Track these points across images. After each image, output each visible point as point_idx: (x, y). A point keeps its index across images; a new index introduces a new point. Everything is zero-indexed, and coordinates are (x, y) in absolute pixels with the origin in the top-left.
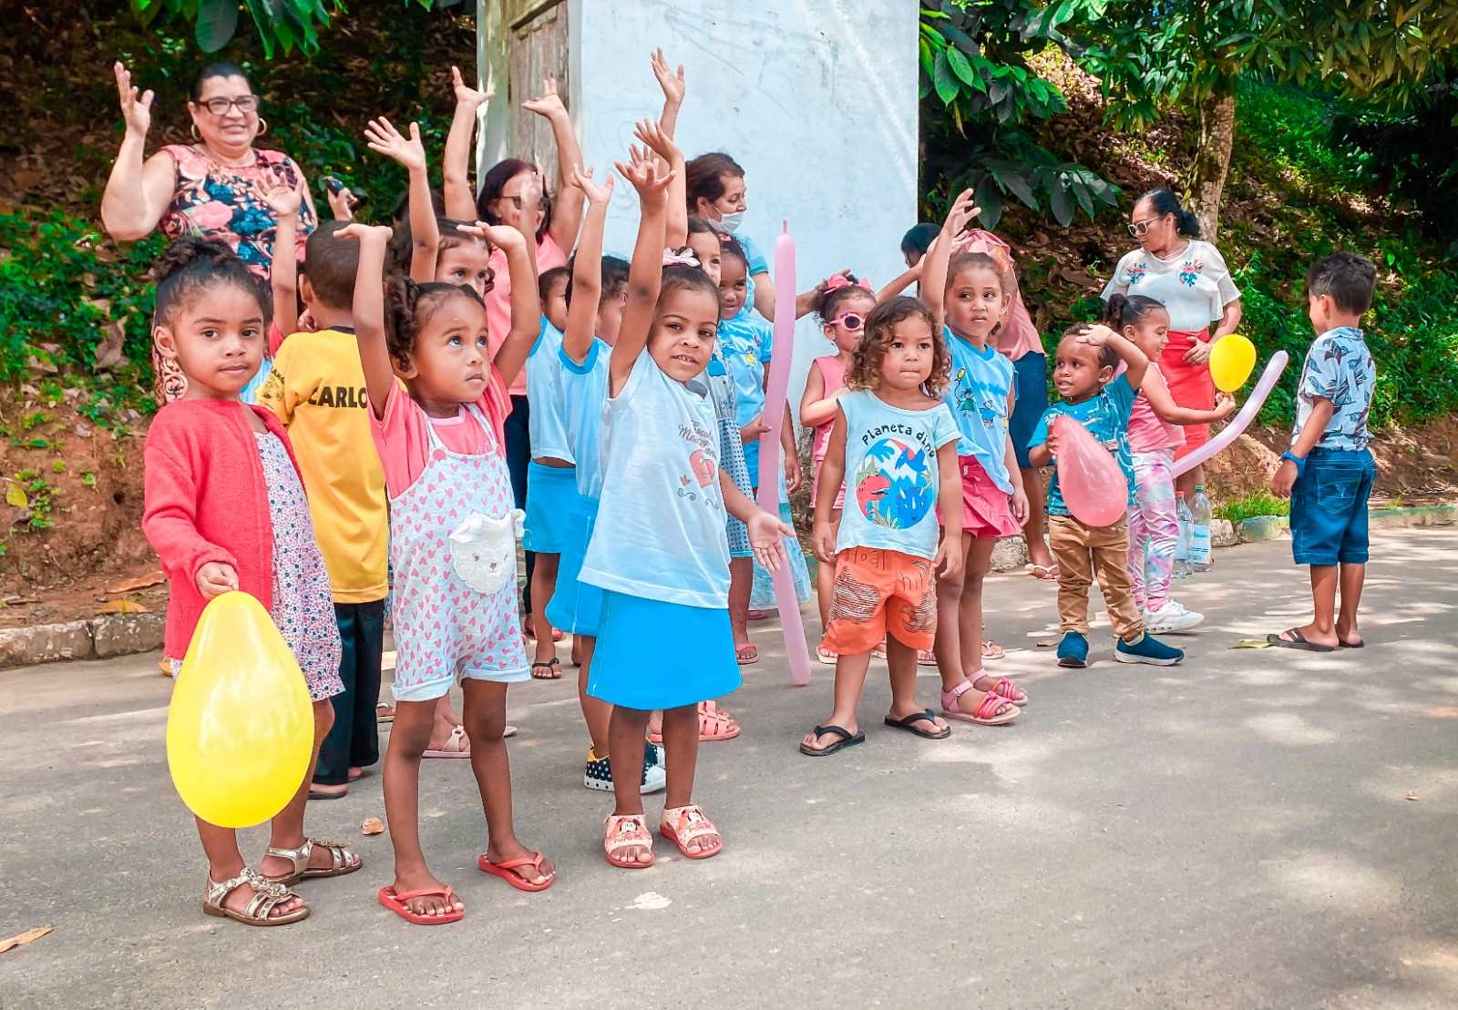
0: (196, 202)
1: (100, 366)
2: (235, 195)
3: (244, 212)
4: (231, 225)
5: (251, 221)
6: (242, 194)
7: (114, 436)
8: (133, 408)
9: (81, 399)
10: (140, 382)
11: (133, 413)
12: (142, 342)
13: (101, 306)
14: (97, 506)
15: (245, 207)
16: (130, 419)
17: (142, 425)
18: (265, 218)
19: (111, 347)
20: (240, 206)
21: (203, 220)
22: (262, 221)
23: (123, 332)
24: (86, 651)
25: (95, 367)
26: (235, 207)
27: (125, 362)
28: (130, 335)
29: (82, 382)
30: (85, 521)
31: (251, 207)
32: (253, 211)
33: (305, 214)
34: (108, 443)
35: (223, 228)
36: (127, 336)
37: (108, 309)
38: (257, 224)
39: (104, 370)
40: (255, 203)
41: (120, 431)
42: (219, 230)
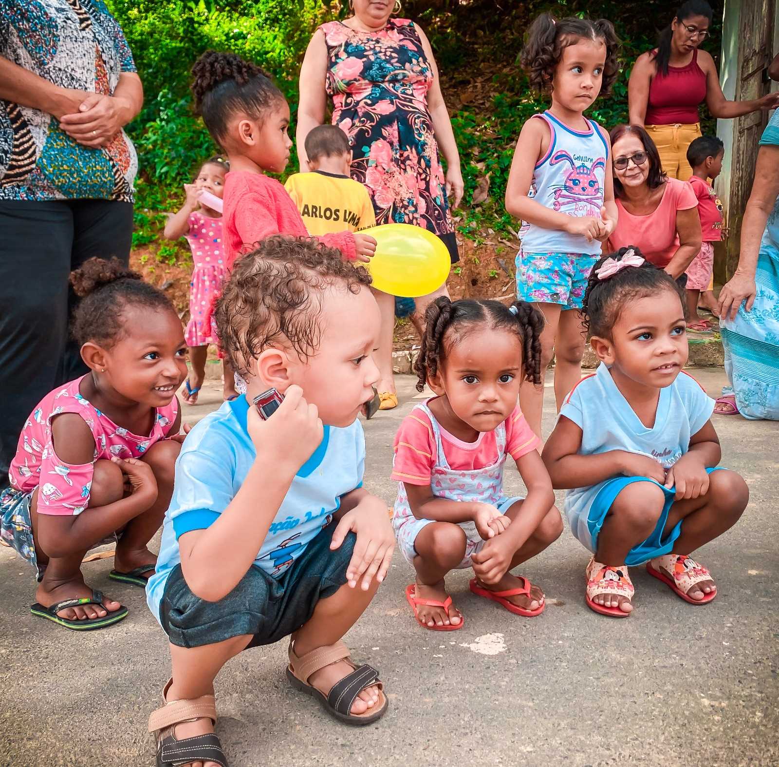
0: (338, 61)
1: (475, 203)
2: (365, 50)
3: (373, 62)
4: (363, 75)
5: (378, 69)
6: (371, 49)
7: (475, 245)
8: (491, 228)
9: (461, 223)
10: (496, 212)
11: (491, 231)
12: (499, 187)
13: (480, 166)
14: (461, 286)
15: (372, 58)
16: (488, 235)
17: (494, 238)
18: (388, 65)
19: (482, 192)
20: (369, 59)
21: (344, 75)
22: (386, 68)
23: (489, 182)
24: (406, 369)
25: (472, 203)
26: (365, 59)
27: (490, 200)
28: (493, 183)
29: (464, 213)
30: (454, 295)
31: (377, 58)
32: (378, 60)
33: (421, 59)
34: (471, 249)
35: (358, 78)
36: (491, 184)
37: (484, 168)
38: (382, 70)
39: (478, 206)
40: (380, 54)
41: (479, 241)
42: (355, 80)
